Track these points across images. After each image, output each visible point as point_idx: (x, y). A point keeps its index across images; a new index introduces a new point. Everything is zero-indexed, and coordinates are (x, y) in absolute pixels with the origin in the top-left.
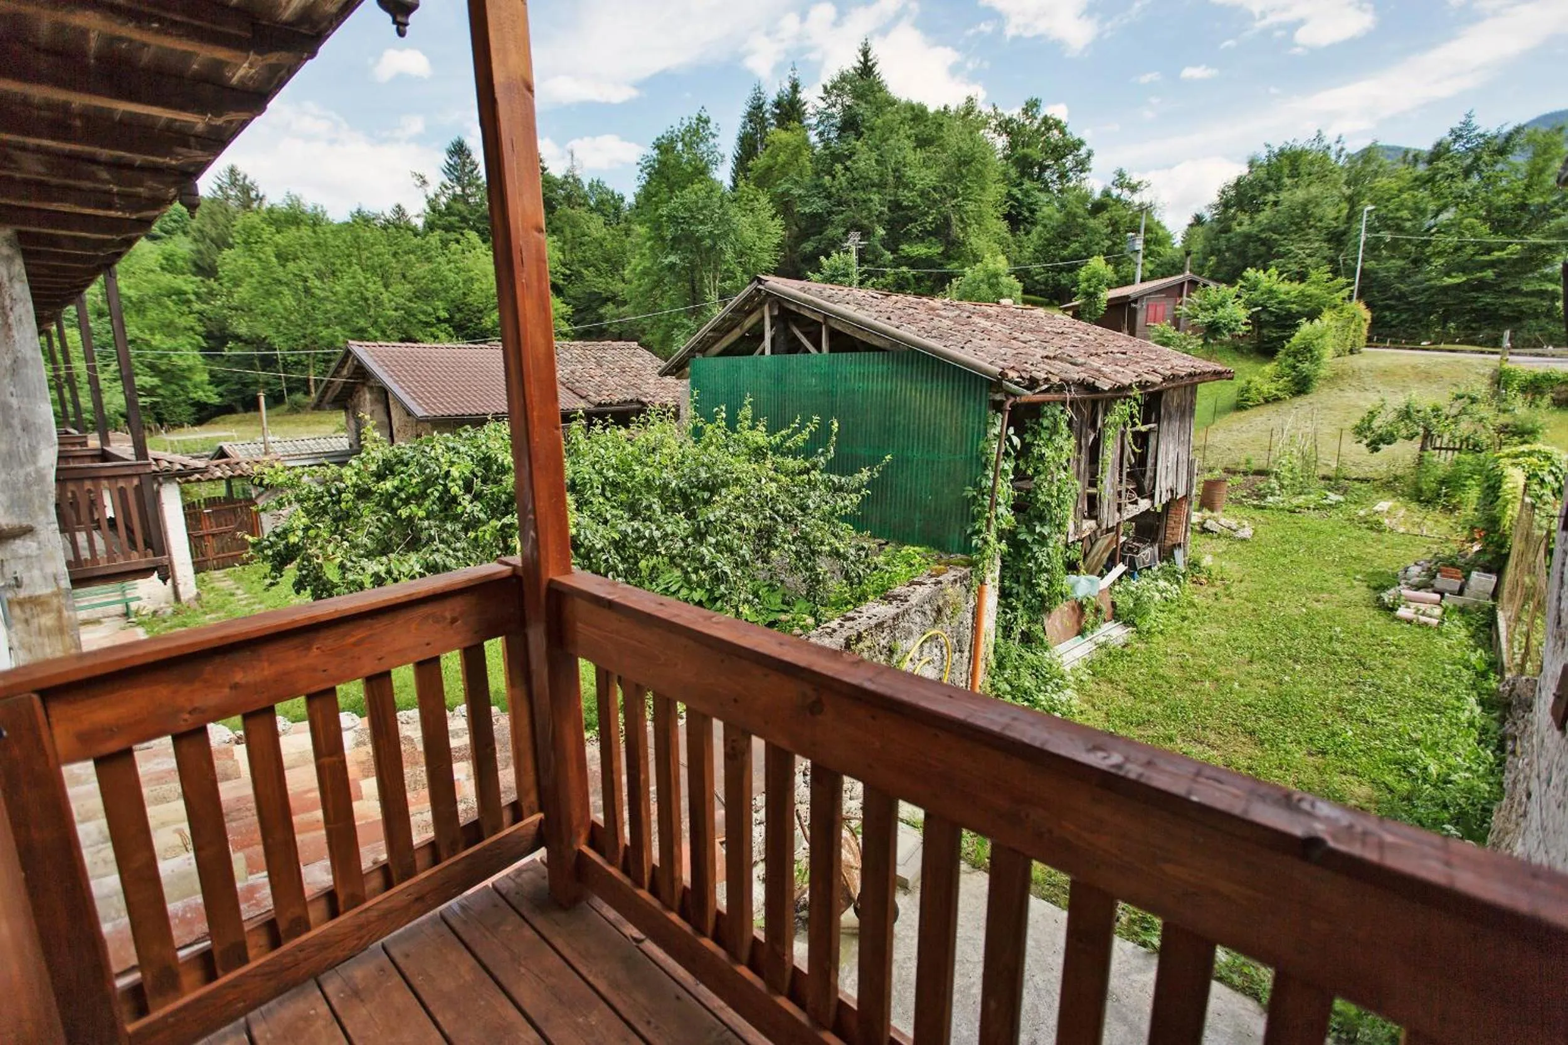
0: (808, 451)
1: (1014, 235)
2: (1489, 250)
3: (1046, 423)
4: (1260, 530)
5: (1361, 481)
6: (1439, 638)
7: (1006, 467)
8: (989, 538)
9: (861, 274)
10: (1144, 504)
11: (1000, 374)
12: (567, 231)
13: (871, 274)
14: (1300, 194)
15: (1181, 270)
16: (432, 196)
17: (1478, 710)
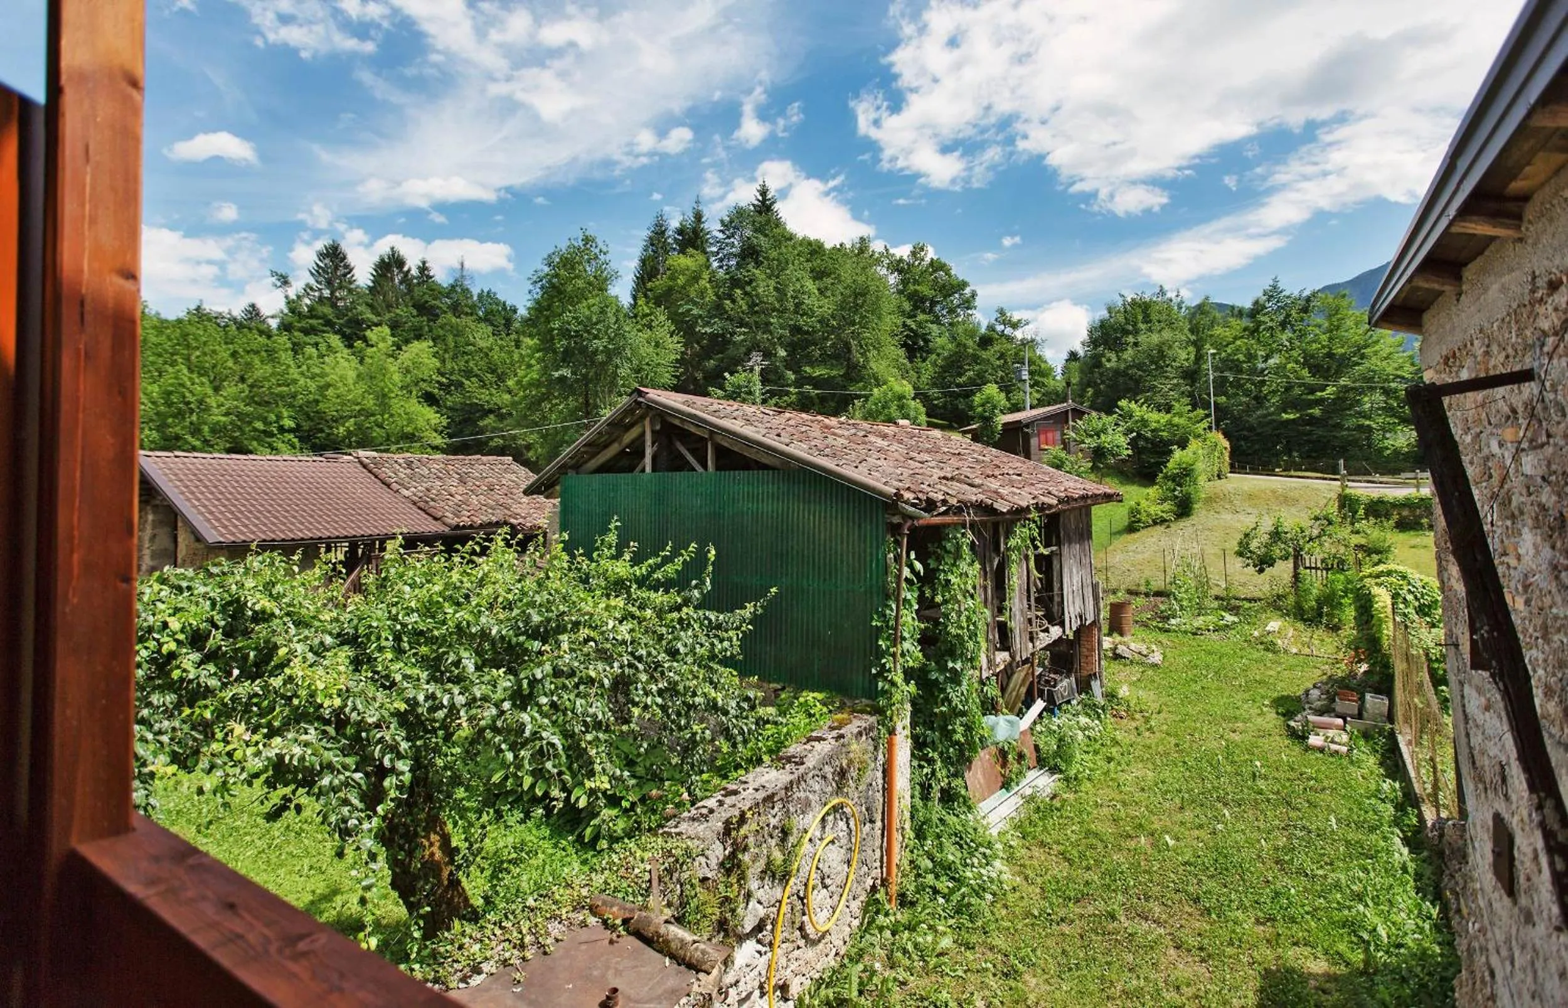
0: (680, 583)
1: (911, 362)
2: (1312, 390)
3: (949, 546)
4: (1169, 655)
5: (1250, 600)
6: (1352, 769)
7: (909, 597)
8: (896, 679)
9: (763, 394)
10: (1056, 632)
11: (895, 495)
12: (450, 339)
13: (773, 394)
14: (1155, 338)
15: (1065, 400)
16: (293, 296)
17: (1405, 851)
